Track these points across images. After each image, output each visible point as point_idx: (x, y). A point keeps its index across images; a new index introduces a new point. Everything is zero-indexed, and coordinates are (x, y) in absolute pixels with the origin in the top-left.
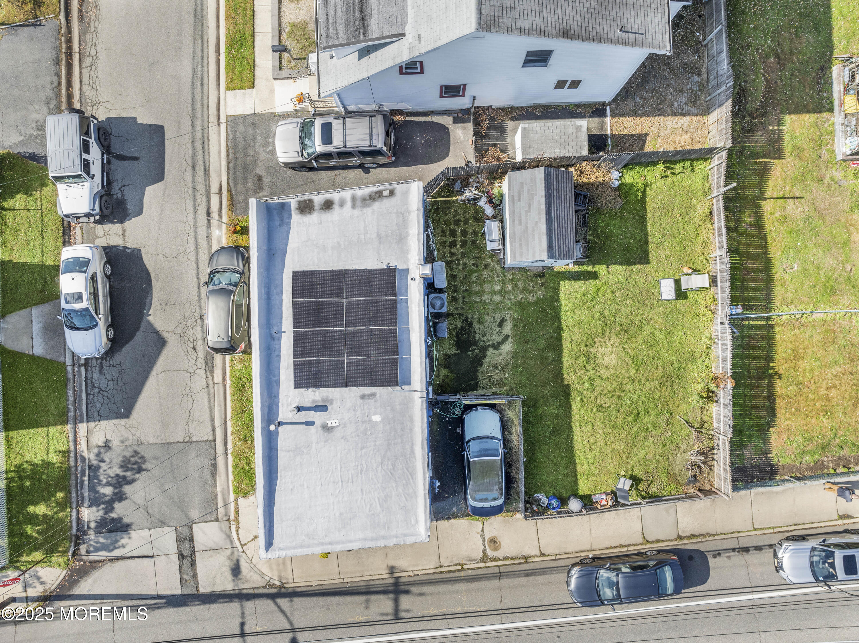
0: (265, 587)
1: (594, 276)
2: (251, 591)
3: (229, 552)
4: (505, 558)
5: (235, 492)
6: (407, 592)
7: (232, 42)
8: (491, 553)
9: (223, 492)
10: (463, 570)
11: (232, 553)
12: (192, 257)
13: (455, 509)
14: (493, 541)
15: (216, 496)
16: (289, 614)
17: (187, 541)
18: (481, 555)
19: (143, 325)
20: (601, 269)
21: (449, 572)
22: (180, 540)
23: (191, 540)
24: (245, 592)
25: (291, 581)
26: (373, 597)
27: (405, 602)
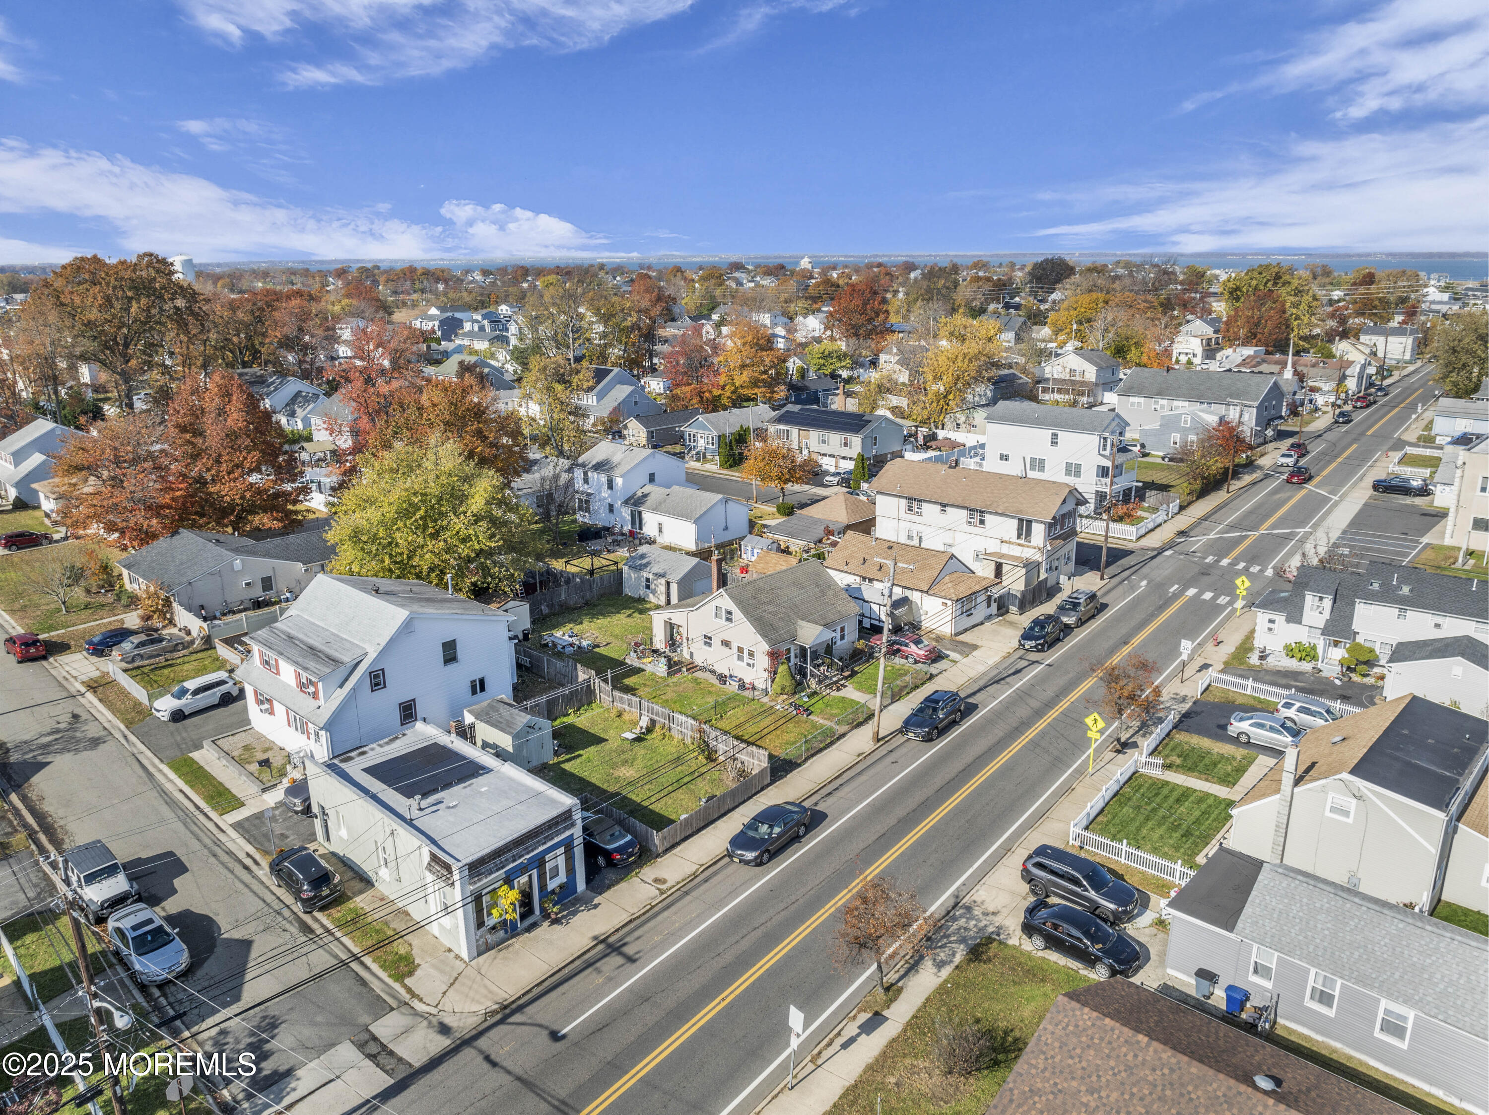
0: (486, 1020)
1: (580, 755)
2: (474, 1032)
3: (425, 1023)
4: (678, 883)
5: (397, 980)
6: (625, 944)
7: (209, 799)
8: (664, 887)
9: (383, 991)
10: (653, 907)
11: (430, 1022)
12: (246, 890)
13: (607, 882)
14: (657, 880)
15: (379, 996)
16: (529, 1021)
17: (372, 1042)
18: (657, 892)
19: (218, 942)
20: (581, 752)
21: (644, 914)
22: (361, 1046)
23: (375, 1039)
24: (467, 1036)
25: (507, 996)
26: (598, 965)
27: (629, 950)
